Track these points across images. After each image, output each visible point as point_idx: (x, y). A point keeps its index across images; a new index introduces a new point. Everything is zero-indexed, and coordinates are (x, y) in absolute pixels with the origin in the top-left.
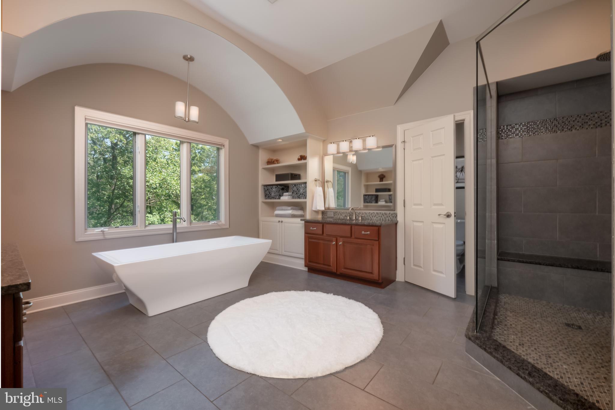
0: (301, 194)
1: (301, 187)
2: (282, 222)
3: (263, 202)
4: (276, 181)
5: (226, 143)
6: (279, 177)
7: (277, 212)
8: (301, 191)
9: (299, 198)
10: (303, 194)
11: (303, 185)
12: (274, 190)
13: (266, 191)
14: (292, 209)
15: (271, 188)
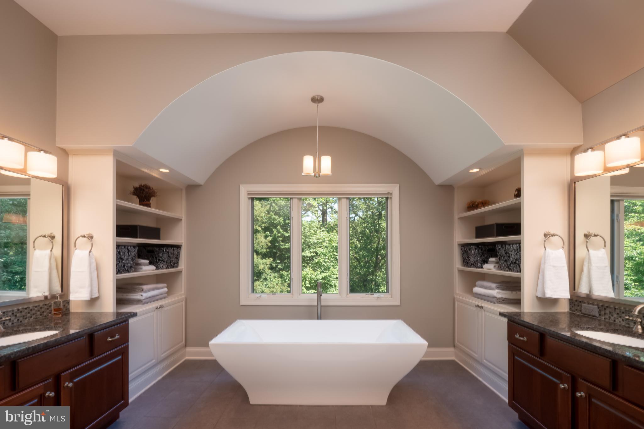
0: (512, 263)
1: (511, 249)
2: (482, 307)
3: (459, 271)
4: (477, 236)
5: (395, 189)
6: (481, 231)
7: (476, 290)
8: (513, 257)
9: (511, 270)
10: (515, 263)
11: (515, 246)
12: (473, 252)
13: (463, 253)
14: (498, 288)
15: (470, 250)
